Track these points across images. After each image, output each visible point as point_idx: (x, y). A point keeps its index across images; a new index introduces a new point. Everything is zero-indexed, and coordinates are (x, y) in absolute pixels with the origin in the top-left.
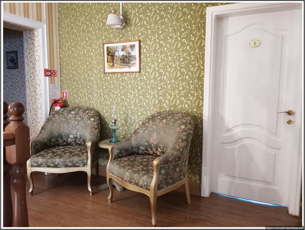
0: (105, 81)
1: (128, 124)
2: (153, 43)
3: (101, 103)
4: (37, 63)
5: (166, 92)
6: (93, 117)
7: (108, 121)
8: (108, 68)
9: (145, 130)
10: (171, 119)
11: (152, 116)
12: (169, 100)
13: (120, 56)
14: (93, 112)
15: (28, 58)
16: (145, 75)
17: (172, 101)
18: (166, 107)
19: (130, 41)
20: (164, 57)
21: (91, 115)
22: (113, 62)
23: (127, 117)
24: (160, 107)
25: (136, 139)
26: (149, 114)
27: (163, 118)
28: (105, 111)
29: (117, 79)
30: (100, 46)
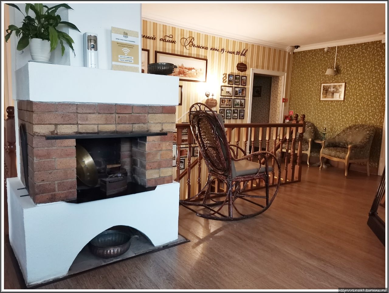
0: (320, 105)
1: (333, 132)
2: (354, 84)
3: (315, 119)
4: (279, 95)
5: (360, 113)
6: (310, 126)
7: (319, 129)
8: (323, 98)
9: (344, 134)
10: (361, 128)
11: (350, 127)
12: (362, 118)
13: (332, 91)
14: (310, 124)
15: (273, 92)
16: (347, 103)
17: (364, 119)
18: (359, 122)
19: (339, 83)
20: (361, 93)
21: (309, 125)
22: (326, 94)
23: (333, 127)
24: (356, 122)
25: (338, 138)
26: (348, 126)
27: (357, 128)
28: (317, 124)
29: (328, 104)
30: (318, 85)
